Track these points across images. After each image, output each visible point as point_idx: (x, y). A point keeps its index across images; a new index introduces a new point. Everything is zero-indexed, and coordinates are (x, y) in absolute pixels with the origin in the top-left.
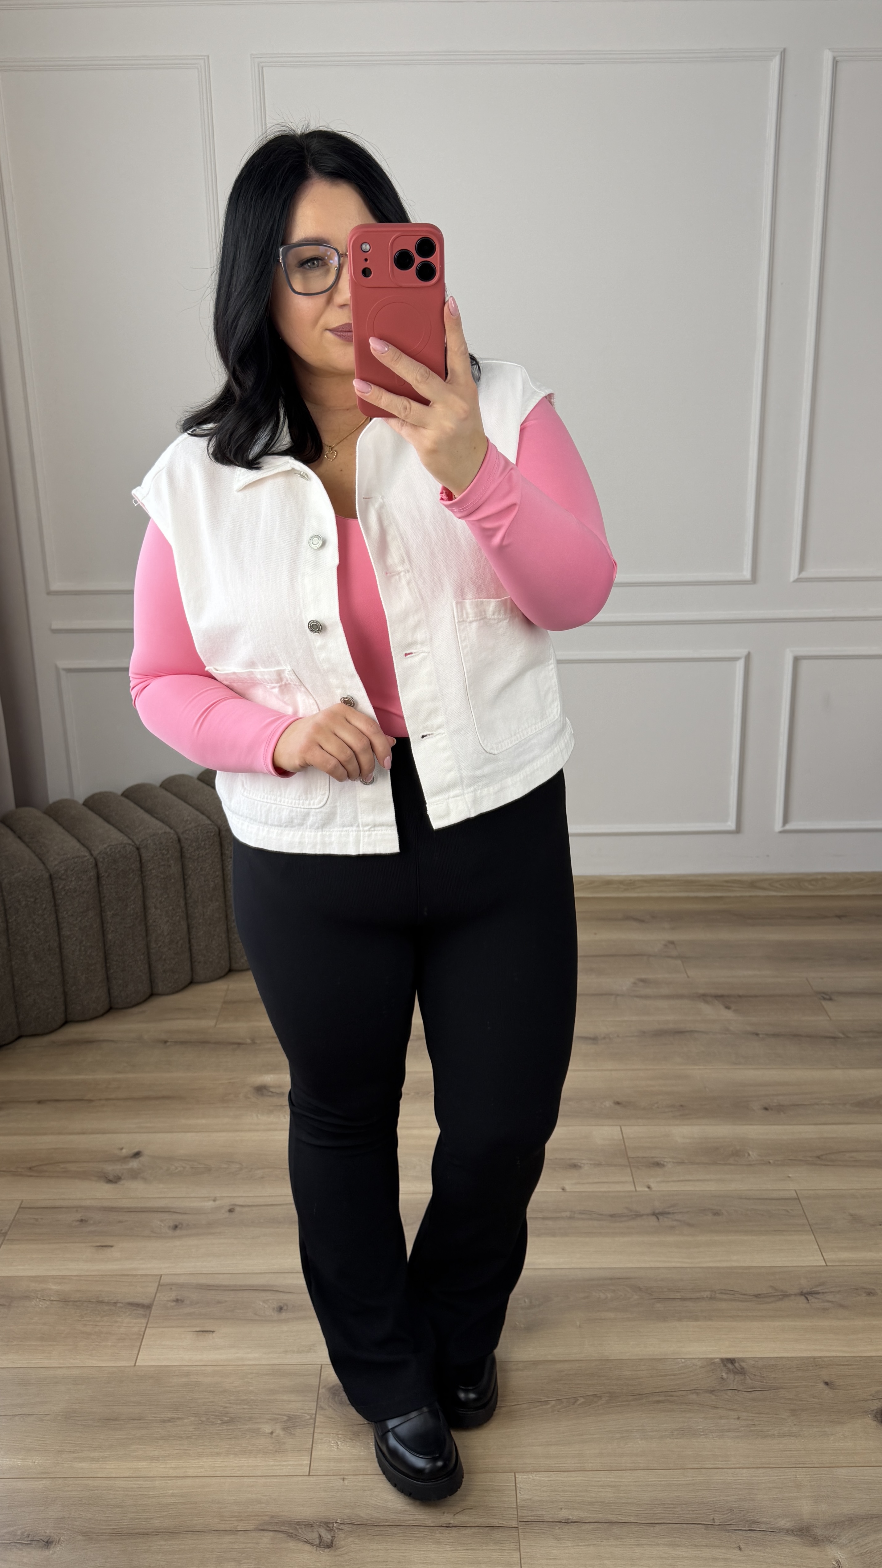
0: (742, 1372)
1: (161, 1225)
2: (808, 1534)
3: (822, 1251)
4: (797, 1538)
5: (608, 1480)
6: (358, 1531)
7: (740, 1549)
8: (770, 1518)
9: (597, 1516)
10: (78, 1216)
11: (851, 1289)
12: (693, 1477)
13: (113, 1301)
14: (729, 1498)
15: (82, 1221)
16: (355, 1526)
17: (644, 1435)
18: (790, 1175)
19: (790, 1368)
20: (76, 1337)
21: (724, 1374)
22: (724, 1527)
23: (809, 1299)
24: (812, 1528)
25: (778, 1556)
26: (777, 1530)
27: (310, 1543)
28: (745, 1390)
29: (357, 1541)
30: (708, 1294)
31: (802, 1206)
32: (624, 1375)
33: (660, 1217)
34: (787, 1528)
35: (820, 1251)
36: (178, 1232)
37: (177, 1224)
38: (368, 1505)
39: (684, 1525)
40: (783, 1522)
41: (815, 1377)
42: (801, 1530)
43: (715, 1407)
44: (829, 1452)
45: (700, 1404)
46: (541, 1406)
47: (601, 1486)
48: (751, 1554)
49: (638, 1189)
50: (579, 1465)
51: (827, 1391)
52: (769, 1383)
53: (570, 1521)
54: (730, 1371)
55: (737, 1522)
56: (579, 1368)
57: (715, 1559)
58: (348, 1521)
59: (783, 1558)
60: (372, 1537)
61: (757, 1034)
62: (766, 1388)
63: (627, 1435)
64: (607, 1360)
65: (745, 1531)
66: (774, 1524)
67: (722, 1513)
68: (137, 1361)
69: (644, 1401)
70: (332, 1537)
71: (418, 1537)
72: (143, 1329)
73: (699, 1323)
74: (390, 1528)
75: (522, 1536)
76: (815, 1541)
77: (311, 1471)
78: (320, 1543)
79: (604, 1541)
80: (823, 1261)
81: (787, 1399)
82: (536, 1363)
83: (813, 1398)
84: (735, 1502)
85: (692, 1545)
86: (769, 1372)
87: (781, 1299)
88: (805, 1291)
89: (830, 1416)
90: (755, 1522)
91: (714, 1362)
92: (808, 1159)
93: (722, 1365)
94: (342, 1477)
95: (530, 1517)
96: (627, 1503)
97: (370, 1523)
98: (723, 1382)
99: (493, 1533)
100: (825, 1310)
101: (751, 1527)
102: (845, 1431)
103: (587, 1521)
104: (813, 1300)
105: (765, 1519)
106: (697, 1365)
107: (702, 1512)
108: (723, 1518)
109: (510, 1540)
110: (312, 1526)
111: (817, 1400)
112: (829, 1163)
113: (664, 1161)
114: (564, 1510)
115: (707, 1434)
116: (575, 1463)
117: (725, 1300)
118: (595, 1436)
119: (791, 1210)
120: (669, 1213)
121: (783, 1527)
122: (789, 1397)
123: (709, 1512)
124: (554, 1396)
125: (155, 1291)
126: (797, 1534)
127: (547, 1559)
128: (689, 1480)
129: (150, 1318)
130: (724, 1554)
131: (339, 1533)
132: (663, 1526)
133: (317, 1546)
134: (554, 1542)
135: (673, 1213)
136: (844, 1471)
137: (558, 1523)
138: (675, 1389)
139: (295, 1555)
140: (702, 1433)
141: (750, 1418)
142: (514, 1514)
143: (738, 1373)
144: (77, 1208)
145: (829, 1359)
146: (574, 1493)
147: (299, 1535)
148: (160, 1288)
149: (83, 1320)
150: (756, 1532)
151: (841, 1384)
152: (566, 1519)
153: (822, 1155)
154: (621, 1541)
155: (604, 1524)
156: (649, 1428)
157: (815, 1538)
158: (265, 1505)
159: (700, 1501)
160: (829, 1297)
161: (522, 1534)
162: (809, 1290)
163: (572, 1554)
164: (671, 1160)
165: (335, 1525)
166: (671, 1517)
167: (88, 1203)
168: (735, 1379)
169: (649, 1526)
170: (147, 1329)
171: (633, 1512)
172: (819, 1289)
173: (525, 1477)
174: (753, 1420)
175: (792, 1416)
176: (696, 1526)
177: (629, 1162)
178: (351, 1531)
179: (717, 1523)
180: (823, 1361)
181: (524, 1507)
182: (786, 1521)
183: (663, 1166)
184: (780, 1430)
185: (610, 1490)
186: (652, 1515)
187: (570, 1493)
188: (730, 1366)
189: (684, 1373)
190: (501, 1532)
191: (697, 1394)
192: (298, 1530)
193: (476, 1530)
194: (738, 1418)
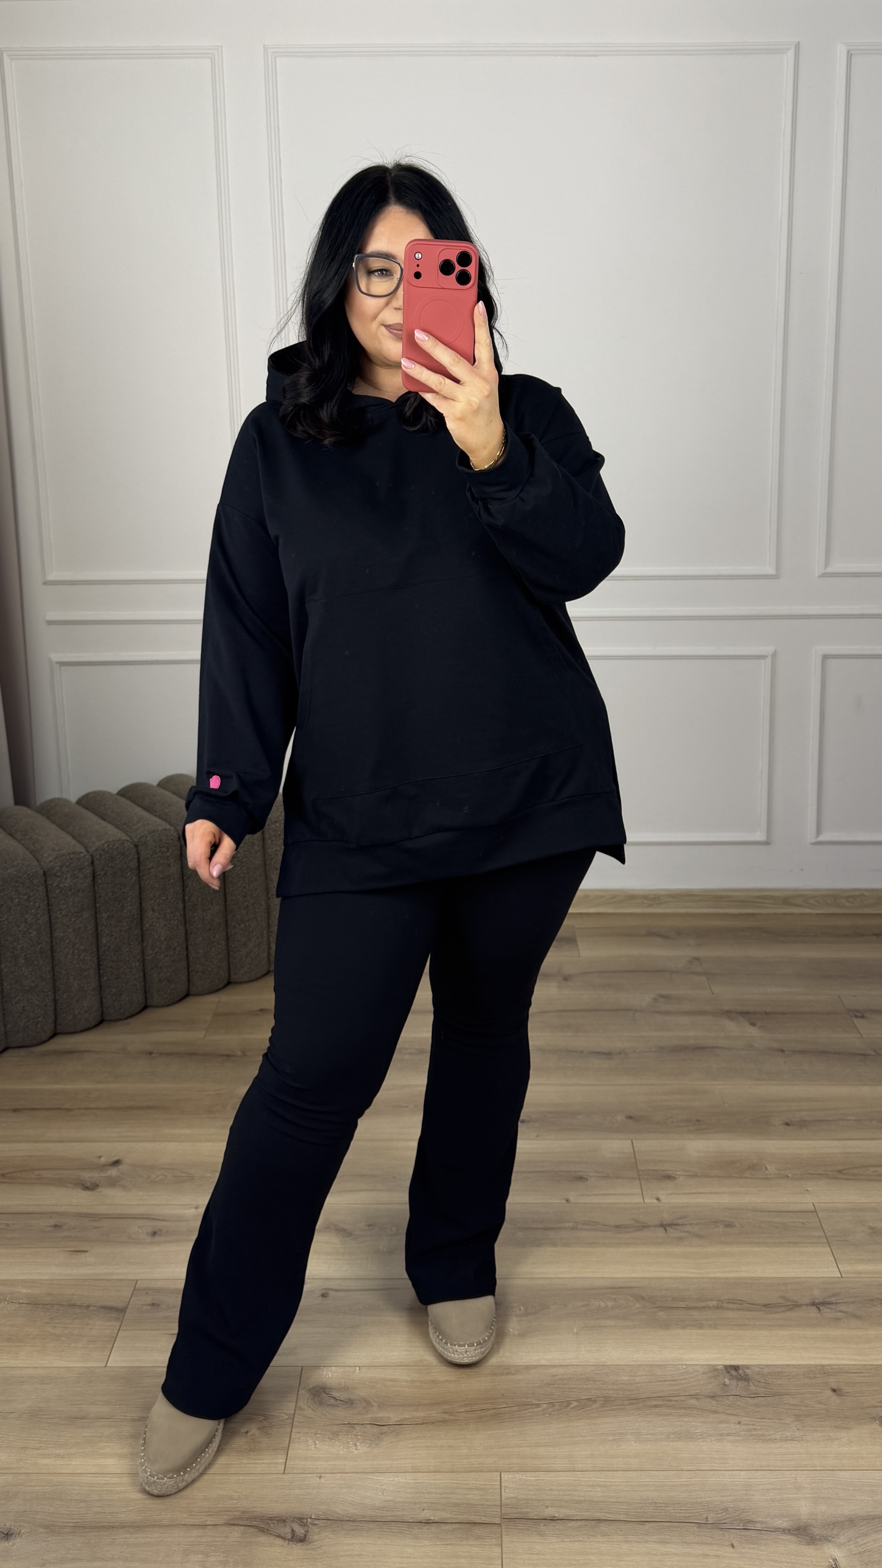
0: (746, 1378)
1: (139, 1232)
2: (804, 1533)
3: (838, 1263)
4: (792, 1537)
5: (599, 1479)
6: (332, 1526)
7: (733, 1546)
8: (767, 1518)
9: (584, 1513)
10: (53, 1222)
11: (866, 1300)
12: (688, 1478)
13: (84, 1305)
14: (724, 1498)
15: (56, 1226)
16: (330, 1522)
17: (639, 1438)
18: (808, 1189)
19: (796, 1376)
20: (45, 1339)
21: (726, 1380)
22: (718, 1526)
23: (821, 1309)
24: (809, 1528)
25: (772, 1553)
26: (773, 1529)
27: (282, 1537)
28: (748, 1396)
29: (331, 1535)
30: (715, 1303)
31: (819, 1219)
32: (621, 1380)
33: (668, 1228)
34: (784, 1527)
35: (836, 1262)
36: (157, 1238)
37: (156, 1230)
38: (345, 1501)
39: (676, 1524)
40: (779, 1522)
41: (823, 1384)
42: (798, 1529)
43: (715, 1412)
44: (833, 1456)
45: (700, 1409)
46: (531, 1408)
47: (590, 1486)
48: (744, 1551)
49: (646, 1201)
50: (568, 1465)
51: (834, 1398)
52: (774, 1389)
53: (555, 1518)
54: (733, 1378)
55: (731, 1521)
56: (574, 1373)
57: (706, 1556)
58: (323, 1517)
59: (777, 1555)
60: (348, 1532)
61: (783, 1051)
62: (770, 1394)
63: (621, 1437)
64: (605, 1365)
65: (740, 1530)
66: (771, 1524)
67: (717, 1512)
68: (109, 1362)
69: (641, 1405)
70: (306, 1531)
71: (396, 1532)
72: (116, 1332)
73: (703, 1331)
74: (367, 1523)
75: (505, 1532)
76: (812, 1540)
77: (286, 1469)
78: (292, 1537)
79: (590, 1537)
80: (839, 1273)
81: (792, 1405)
82: (528, 1368)
83: (820, 1404)
84: (730, 1502)
85: (682, 1543)
86: (775, 1378)
87: (791, 1309)
88: (817, 1301)
89: (836, 1421)
90: (750, 1522)
91: (716, 1369)
92: (830, 1173)
93: (725, 1371)
94: (319, 1475)
95: (514, 1515)
96: (616, 1502)
97: (345, 1518)
98: (725, 1388)
99: (475, 1529)
100: (837, 1319)
101: (746, 1526)
102: (851, 1436)
103: (574, 1519)
104: (826, 1310)
105: (761, 1519)
106: (699, 1371)
107: (696, 1511)
108: (717, 1517)
109: (492, 1536)
110: (284, 1521)
111: (823, 1406)
112: (851, 1177)
113: (675, 1174)
114: (550, 1508)
115: (704, 1438)
116: (563, 1464)
117: (733, 1309)
118: (586, 1439)
119: (808, 1222)
120: (678, 1225)
121: (780, 1527)
122: (794, 1403)
123: (703, 1512)
124: (547, 1400)
125: (130, 1295)
126: (794, 1533)
127: (529, 1554)
128: (684, 1481)
129: (124, 1321)
130: (716, 1551)
131: (312, 1528)
132: (653, 1524)
133: (290, 1541)
134: (539, 1537)
135: (682, 1225)
136: (847, 1474)
137: (543, 1521)
138: (675, 1394)
139: (265, 1549)
140: (700, 1437)
141: (752, 1423)
142: (497, 1512)
143: (741, 1379)
144: (51, 1214)
145: (837, 1367)
146: (561, 1492)
147: (271, 1529)
148: (135, 1292)
149: (52, 1322)
150: (751, 1531)
151: (851, 1391)
152: (551, 1517)
153: (844, 1170)
154: (608, 1538)
155: (592, 1522)
156: (645, 1431)
157: (812, 1537)
158: (236, 1501)
159: (694, 1500)
160: (843, 1308)
161: (505, 1530)
162: (821, 1300)
163: (556, 1549)
164: (683, 1173)
165: (309, 1520)
166: (662, 1516)
167: (63, 1209)
168: (738, 1385)
169: (638, 1524)
170: (120, 1331)
171: (622, 1510)
172: (832, 1299)
173: (511, 1476)
174: (754, 1425)
175: (796, 1421)
176: (688, 1524)
177: (639, 1175)
178: (325, 1526)
179: (710, 1521)
180: (832, 1369)
181: (508, 1505)
182: (783, 1521)
183: (675, 1178)
184: (782, 1434)
185: (600, 1490)
186: (642, 1513)
187: (557, 1492)
188: (734, 1373)
189: (684, 1379)
190: (483, 1528)
191: (698, 1399)
192: (270, 1525)
193: (457, 1526)
194: (739, 1423)
